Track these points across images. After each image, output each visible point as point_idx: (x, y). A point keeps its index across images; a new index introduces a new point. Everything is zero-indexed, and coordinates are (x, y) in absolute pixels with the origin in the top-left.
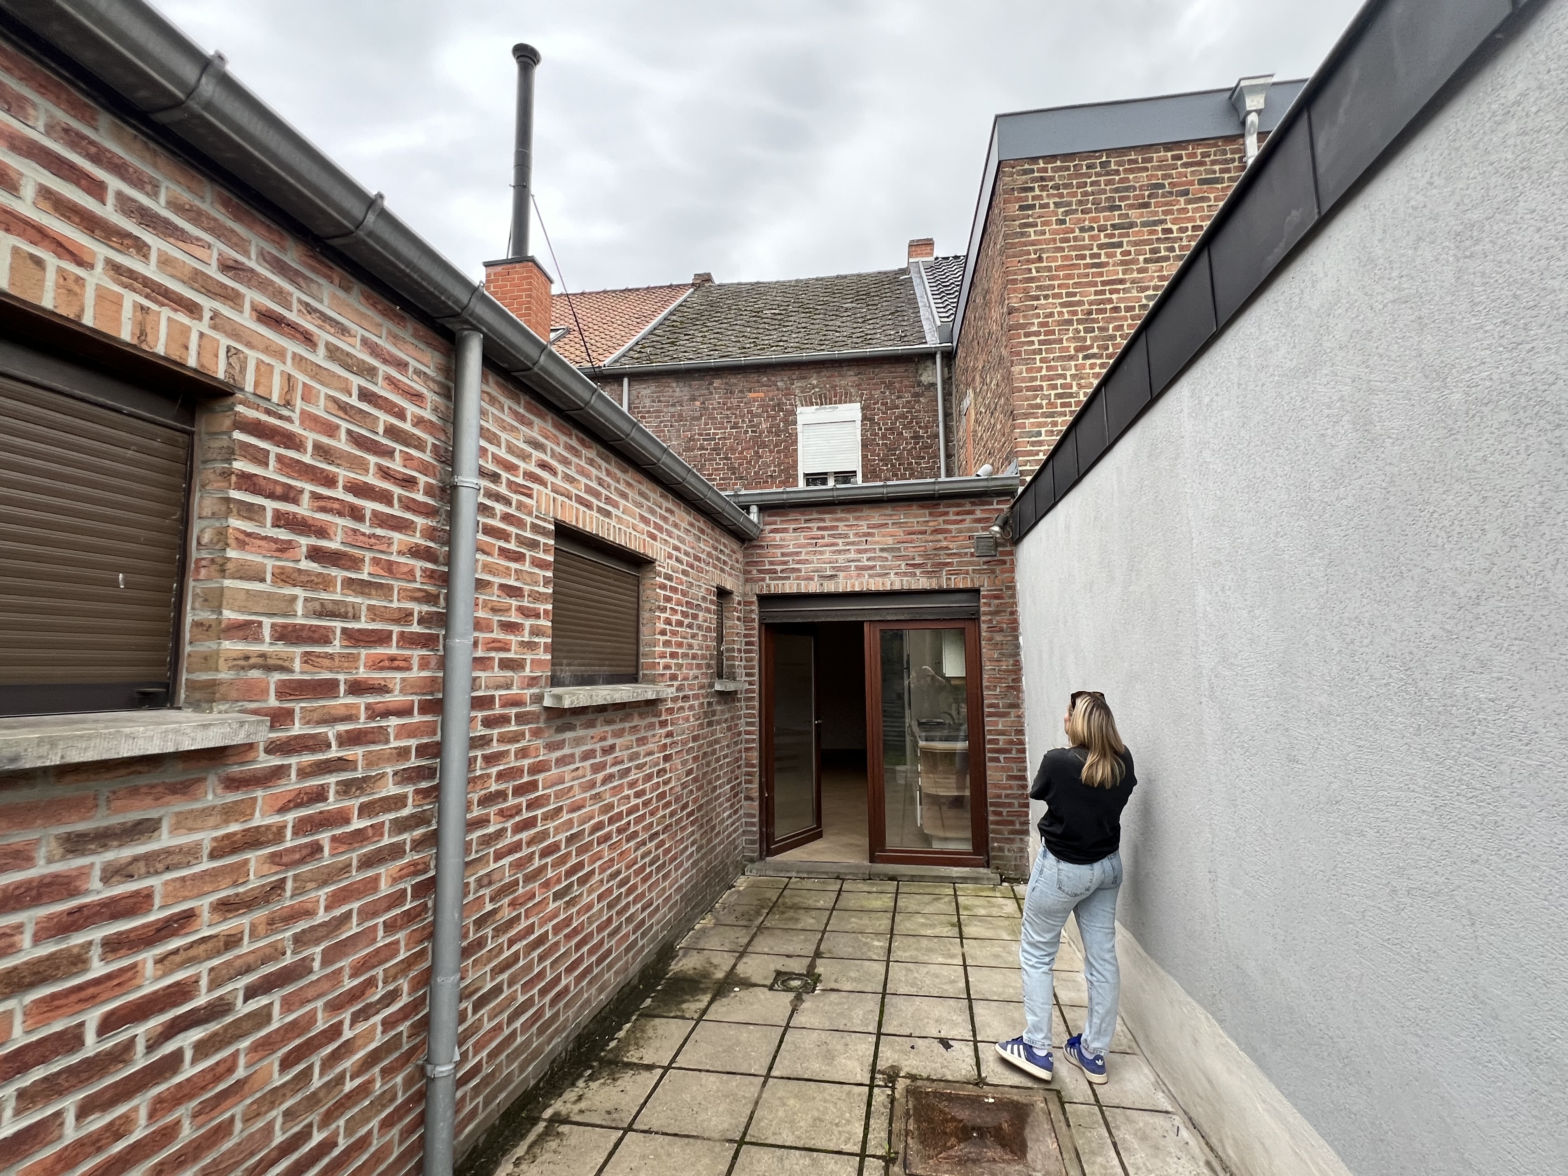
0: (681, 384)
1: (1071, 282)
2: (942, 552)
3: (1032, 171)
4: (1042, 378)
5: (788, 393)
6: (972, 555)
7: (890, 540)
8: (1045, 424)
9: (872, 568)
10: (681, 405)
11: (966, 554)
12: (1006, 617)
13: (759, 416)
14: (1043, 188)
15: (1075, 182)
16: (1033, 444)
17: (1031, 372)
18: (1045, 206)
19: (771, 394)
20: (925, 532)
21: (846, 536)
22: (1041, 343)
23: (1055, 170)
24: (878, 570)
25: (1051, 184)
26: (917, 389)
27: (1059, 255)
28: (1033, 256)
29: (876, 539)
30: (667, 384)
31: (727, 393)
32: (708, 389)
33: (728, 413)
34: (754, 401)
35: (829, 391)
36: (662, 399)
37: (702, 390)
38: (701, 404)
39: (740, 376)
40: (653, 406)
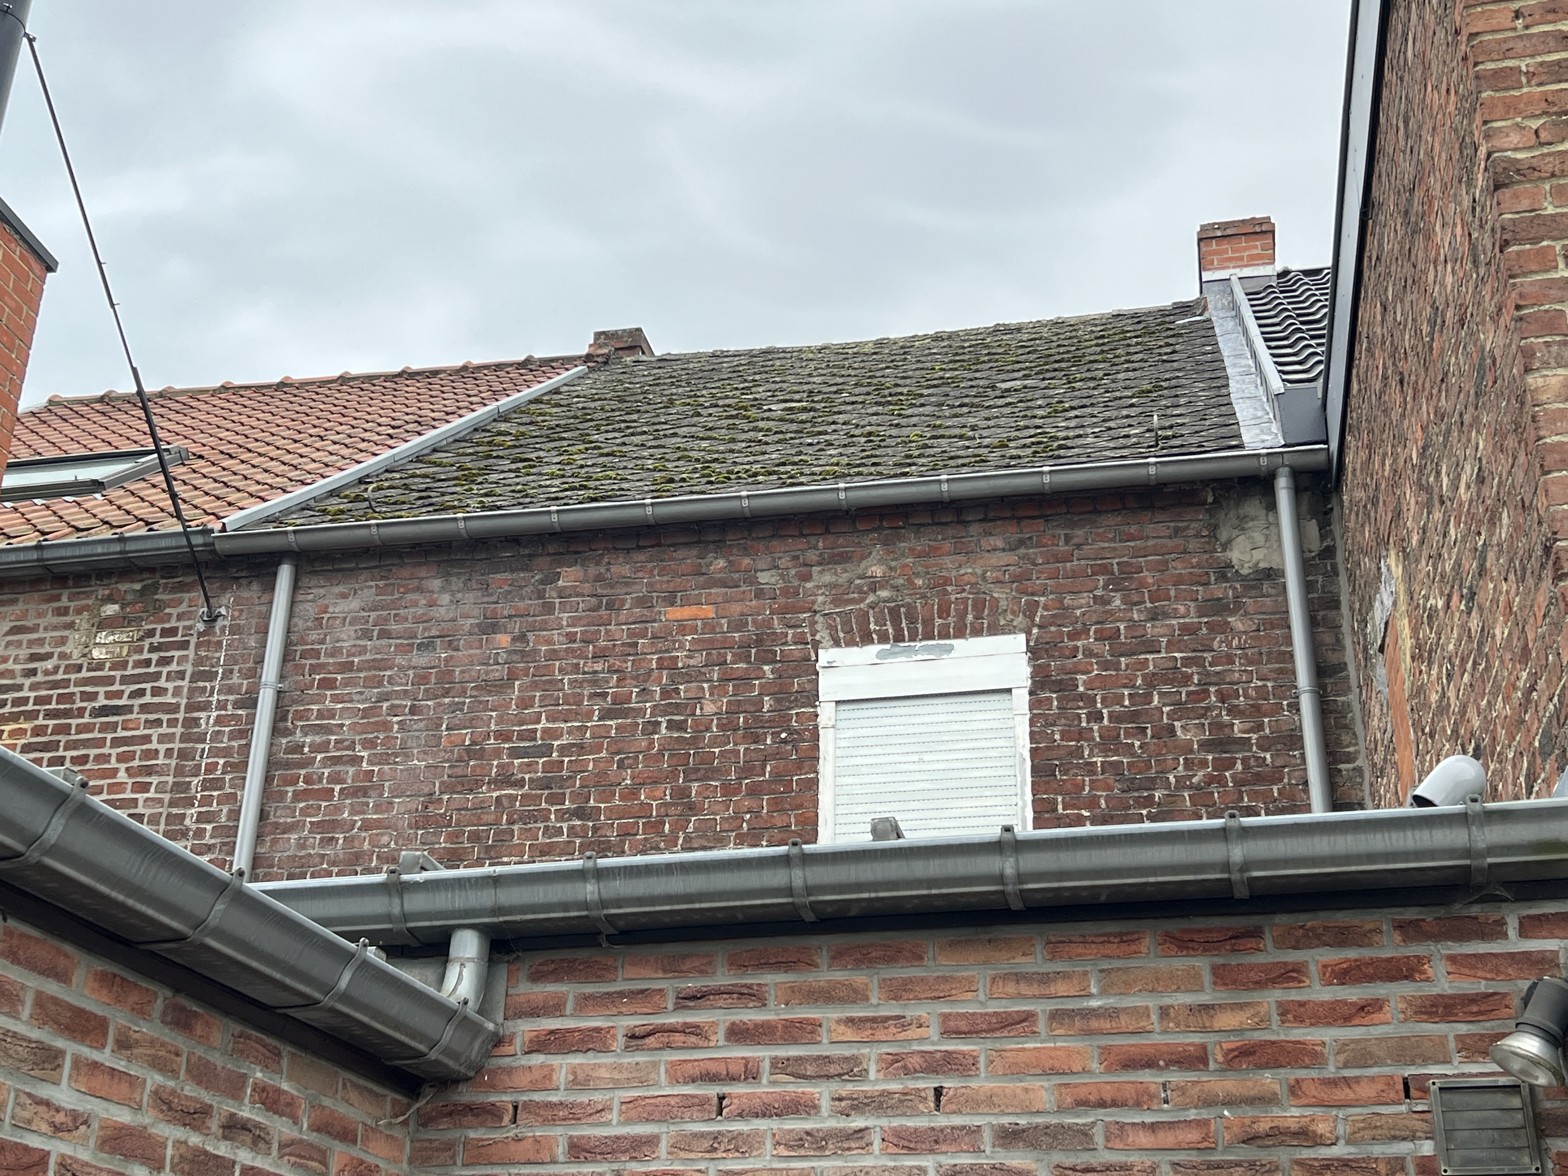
0: (457, 583)
5: (792, 605)
7: (1043, 1093)
10: (451, 646)
13: (692, 676)
19: (736, 608)
21: (851, 1068)
26: (1218, 590)
29: (982, 1084)
30: (415, 583)
31: (598, 608)
32: (541, 595)
33: (598, 667)
34: (683, 630)
35: (924, 596)
36: (393, 627)
37: (522, 598)
38: (514, 639)
39: (641, 557)
40: (363, 650)
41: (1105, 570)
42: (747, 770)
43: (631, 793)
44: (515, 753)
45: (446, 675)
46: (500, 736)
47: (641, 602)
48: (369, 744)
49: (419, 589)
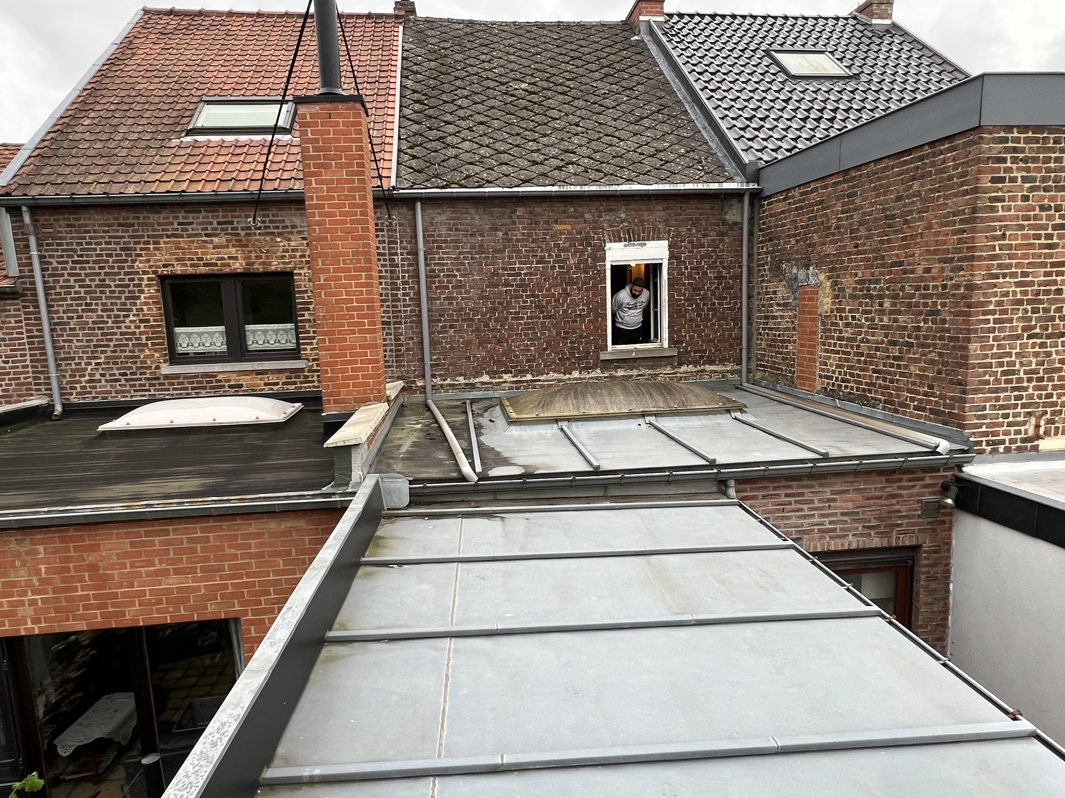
0: (481, 211)
1: (1026, 261)
2: (894, 515)
3: (1006, 140)
4: (994, 356)
5: (596, 226)
6: (919, 516)
7: (850, 505)
8: (989, 399)
9: (834, 530)
10: (482, 235)
11: (914, 515)
12: (940, 568)
13: (566, 250)
14: (1015, 160)
15: (1041, 156)
16: (978, 417)
17: (985, 350)
18: (1013, 180)
19: (578, 226)
20: (880, 498)
21: (812, 502)
22: (996, 321)
23: (1027, 140)
24: (838, 533)
25: (1021, 156)
26: (722, 228)
27: (1019, 233)
28: (999, 233)
29: (838, 504)
30: (465, 211)
31: (531, 224)
32: (511, 218)
33: (534, 245)
34: (561, 234)
35: (637, 226)
36: (459, 227)
37: (505, 219)
38: (504, 234)
39: (544, 205)
40: (450, 235)
41: (691, 219)
42: (585, 283)
43: (549, 290)
44: (509, 275)
45: (481, 246)
46: (503, 269)
47: (546, 222)
48: (458, 270)
49: (467, 213)
